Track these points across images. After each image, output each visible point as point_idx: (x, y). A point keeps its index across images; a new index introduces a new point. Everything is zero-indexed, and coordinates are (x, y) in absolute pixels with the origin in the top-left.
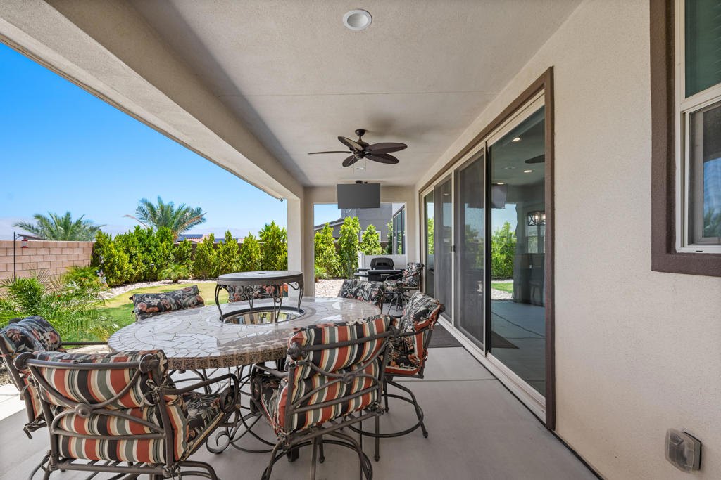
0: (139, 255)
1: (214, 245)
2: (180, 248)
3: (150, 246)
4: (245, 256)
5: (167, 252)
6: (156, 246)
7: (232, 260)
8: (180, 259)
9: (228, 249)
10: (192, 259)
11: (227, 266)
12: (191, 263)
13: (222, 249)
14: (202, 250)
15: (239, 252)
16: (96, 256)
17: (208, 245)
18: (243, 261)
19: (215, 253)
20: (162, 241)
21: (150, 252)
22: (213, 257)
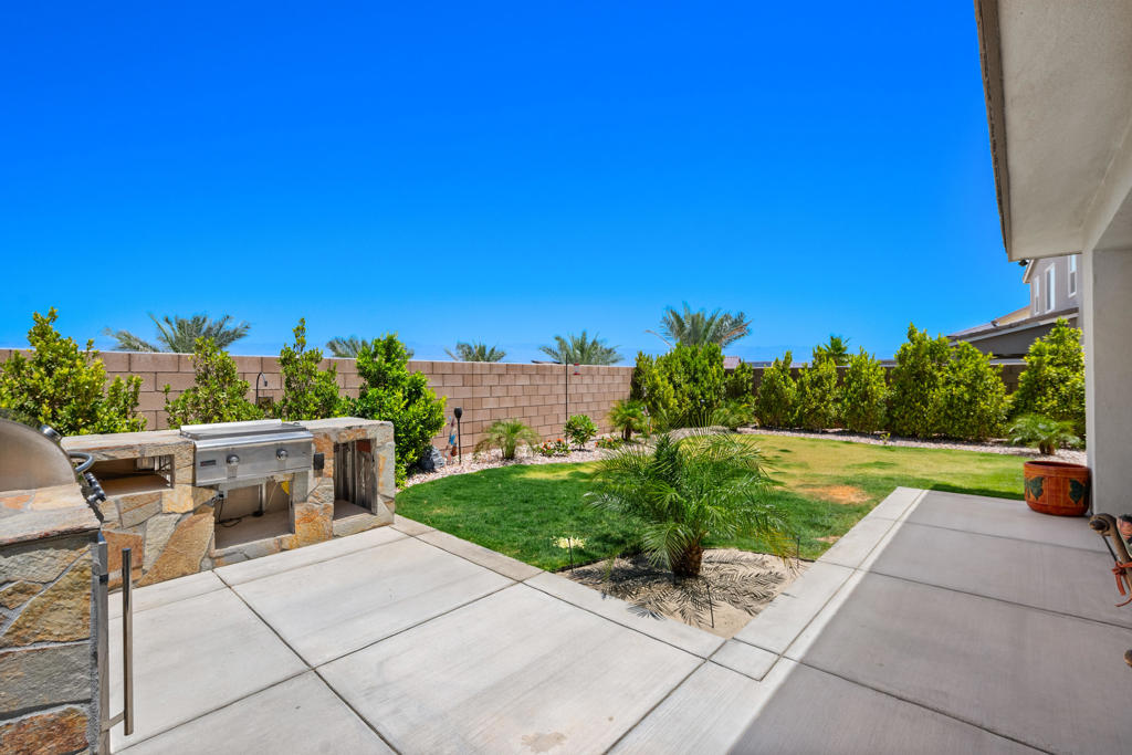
0: (684, 386)
1: (792, 369)
2: (736, 376)
3: (695, 373)
4: (855, 392)
5: (718, 381)
6: (704, 372)
7: (829, 397)
8: (736, 392)
9: (820, 378)
10: (754, 392)
11: (818, 407)
12: (753, 399)
13: (807, 377)
14: (772, 380)
15: (840, 383)
16: (636, 385)
17: (783, 371)
18: (850, 399)
19: (794, 385)
20: (711, 364)
21: (696, 381)
22: (791, 390)
